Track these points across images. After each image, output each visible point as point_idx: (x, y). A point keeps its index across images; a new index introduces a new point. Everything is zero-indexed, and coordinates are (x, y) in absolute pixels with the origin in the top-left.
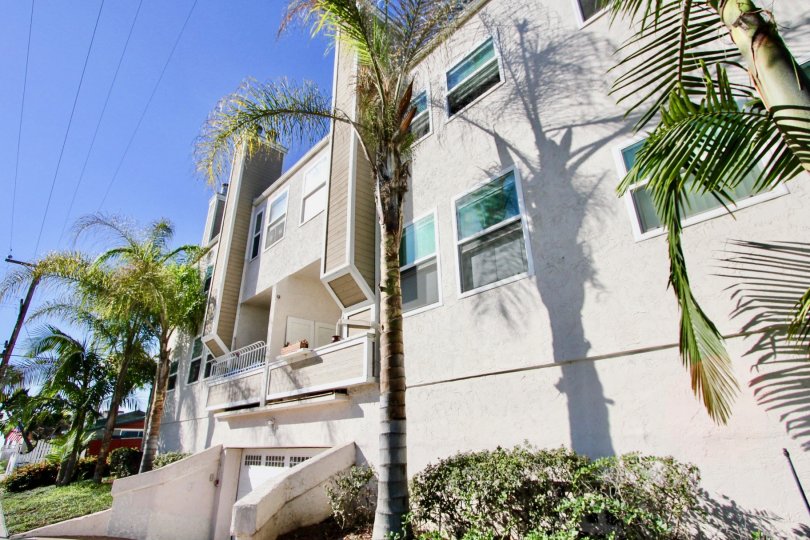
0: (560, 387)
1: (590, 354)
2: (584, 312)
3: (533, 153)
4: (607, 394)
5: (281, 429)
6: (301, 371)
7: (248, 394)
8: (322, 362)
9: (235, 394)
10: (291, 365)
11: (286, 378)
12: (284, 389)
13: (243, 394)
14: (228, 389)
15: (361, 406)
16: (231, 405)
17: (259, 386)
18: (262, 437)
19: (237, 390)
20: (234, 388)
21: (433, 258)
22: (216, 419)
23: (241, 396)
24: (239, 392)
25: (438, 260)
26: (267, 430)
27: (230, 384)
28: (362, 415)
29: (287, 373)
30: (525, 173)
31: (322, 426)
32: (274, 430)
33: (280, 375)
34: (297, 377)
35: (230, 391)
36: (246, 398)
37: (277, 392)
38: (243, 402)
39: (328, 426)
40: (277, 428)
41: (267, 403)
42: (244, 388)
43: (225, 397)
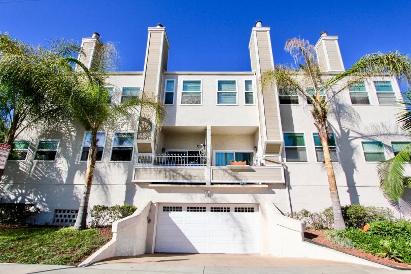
0: (348, 191)
1: (356, 185)
2: (354, 175)
3: (339, 131)
4: (358, 194)
5: (215, 195)
6: (240, 173)
7: (189, 178)
8: (255, 171)
9: (173, 176)
10: (232, 170)
11: (227, 175)
12: (226, 179)
13: (184, 177)
14: (164, 172)
15: (273, 190)
16: (170, 181)
17: (201, 175)
18: (198, 198)
19: (175, 174)
20: (171, 172)
21: (305, 148)
22: (137, 187)
23: (181, 178)
24: (178, 175)
25: (307, 149)
26: (203, 195)
27: (165, 170)
28: (274, 193)
29: (228, 172)
30: (337, 135)
31: (249, 196)
32: (209, 196)
33: (221, 172)
34: (237, 176)
35: (166, 174)
36: (187, 179)
37: (220, 179)
38: (186, 181)
39: (253, 196)
40: (213, 195)
41: (212, 184)
42: (184, 174)
43: (160, 176)
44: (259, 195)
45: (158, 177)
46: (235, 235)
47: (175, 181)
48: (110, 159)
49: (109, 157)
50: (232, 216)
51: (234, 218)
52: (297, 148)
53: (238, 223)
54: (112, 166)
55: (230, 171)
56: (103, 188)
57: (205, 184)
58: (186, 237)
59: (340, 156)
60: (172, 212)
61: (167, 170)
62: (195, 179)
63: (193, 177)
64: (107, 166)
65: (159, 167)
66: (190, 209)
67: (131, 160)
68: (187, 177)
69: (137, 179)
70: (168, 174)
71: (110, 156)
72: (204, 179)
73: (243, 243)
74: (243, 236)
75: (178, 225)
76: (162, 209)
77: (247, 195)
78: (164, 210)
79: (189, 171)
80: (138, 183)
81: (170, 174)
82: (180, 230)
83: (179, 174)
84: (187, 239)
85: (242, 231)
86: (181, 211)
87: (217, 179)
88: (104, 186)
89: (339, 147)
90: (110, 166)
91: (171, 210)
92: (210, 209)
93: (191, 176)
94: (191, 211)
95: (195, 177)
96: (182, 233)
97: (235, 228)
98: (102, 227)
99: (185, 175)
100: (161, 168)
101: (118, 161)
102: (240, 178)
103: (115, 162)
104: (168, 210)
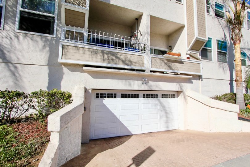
0: (229, 84)
1: (233, 80)
2: (233, 74)
3: (229, 42)
4: (234, 86)
5: (151, 83)
6: (173, 64)
7: (130, 63)
8: (183, 63)
9: (113, 60)
10: (167, 60)
11: (163, 64)
12: (163, 68)
13: (124, 62)
14: (101, 54)
15: (192, 80)
16: (109, 65)
17: (141, 62)
18: (136, 85)
19: (114, 58)
20: (110, 55)
21: (211, 50)
22: (65, 70)
23: (121, 62)
24: (117, 60)
25: (212, 51)
26: (140, 82)
27: (103, 52)
28: (192, 83)
29: (164, 62)
30: (228, 45)
31: (176, 85)
32: (146, 83)
33: (159, 61)
34: (171, 66)
35: (104, 56)
36: (128, 65)
37: (157, 68)
38: (126, 67)
39: (179, 85)
40: (149, 83)
41: (151, 71)
42: (124, 59)
43: (96, 58)
44: (183, 84)
45: (94, 59)
46: (161, 117)
47: (115, 66)
48: (17, 26)
49: (14, 24)
50: (159, 101)
51: (161, 103)
52: (207, 49)
53: (163, 107)
54: (21, 37)
55: (166, 61)
56: (9, 67)
57: (144, 71)
58: (121, 122)
59: (228, 59)
60: (106, 99)
61: (105, 52)
62: (135, 66)
63: (133, 63)
64: (13, 37)
65: (95, 47)
66: (124, 96)
67: (53, 34)
68: (127, 62)
69: (65, 58)
70: (106, 56)
71: (17, 23)
72: (143, 66)
73: (167, 122)
74: (167, 117)
75: (113, 111)
76: (96, 96)
77: (175, 84)
78: (97, 97)
79: (129, 56)
80: (66, 65)
81: (108, 57)
82: (115, 116)
83: (119, 58)
84: (123, 124)
85: (166, 113)
86: (115, 97)
87: (156, 68)
88: (10, 65)
89: (228, 53)
90: (18, 37)
91: (105, 97)
92: (142, 96)
93: (131, 62)
94: (126, 97)
95: (136, 63)
96: (117, 118)
97: (161, 111)
98: (19, 121)
99: (126, 60)
100: (98, 48)
101: (31, 33)
102: (174, 68)
103: (27, 32)
104: (101, 97)
